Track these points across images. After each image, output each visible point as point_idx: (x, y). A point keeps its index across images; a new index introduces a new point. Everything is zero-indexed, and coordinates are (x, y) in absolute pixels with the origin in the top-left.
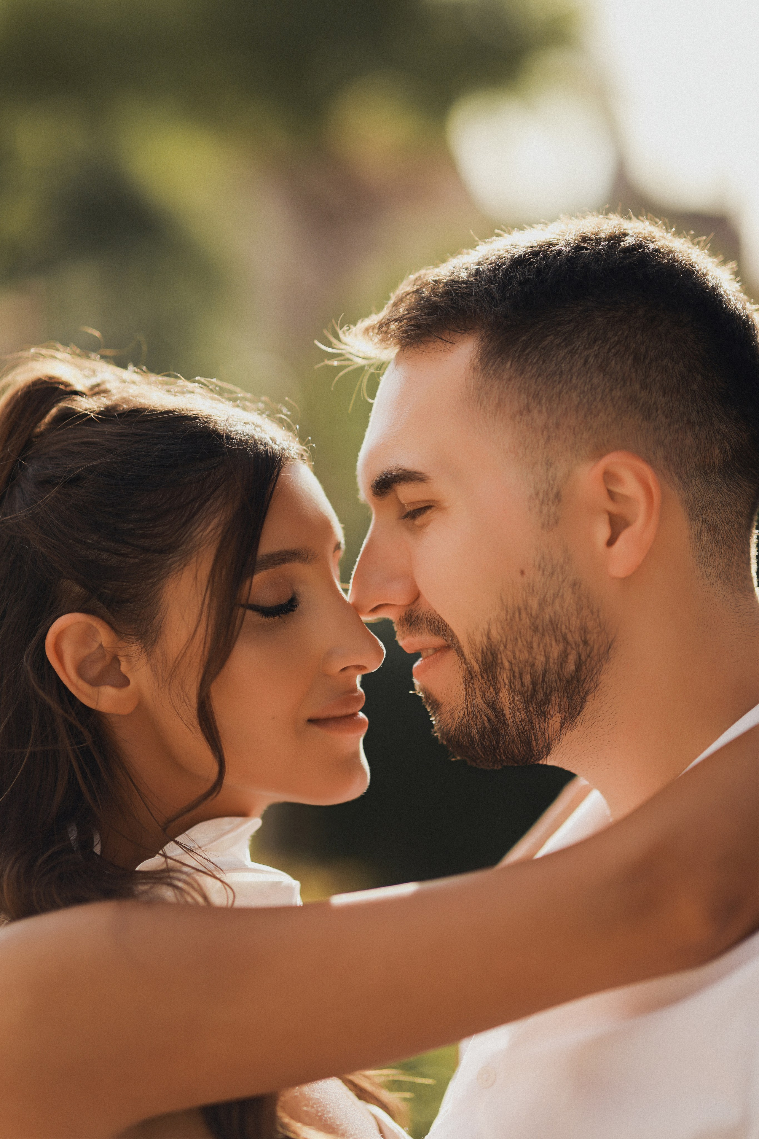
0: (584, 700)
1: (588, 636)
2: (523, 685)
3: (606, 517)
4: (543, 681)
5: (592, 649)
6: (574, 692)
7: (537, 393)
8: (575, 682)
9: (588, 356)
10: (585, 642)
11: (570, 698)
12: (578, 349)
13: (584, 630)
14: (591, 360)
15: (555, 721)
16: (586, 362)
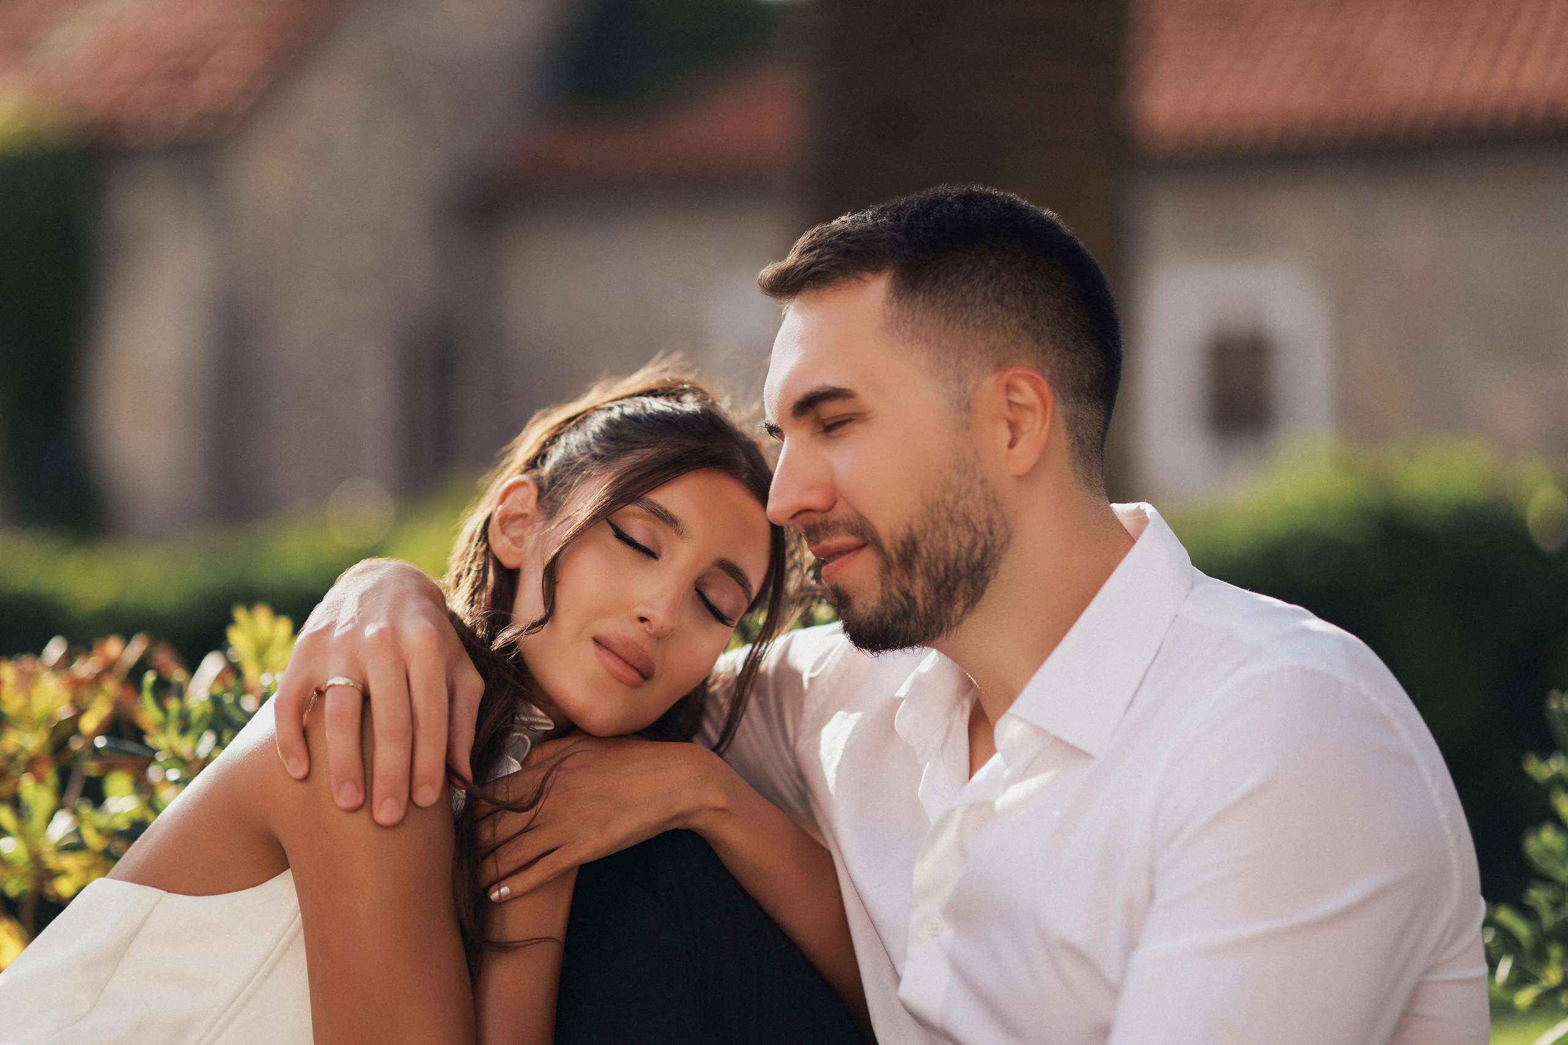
0: (984, 586)
1: (993, 527)
3: (1006, 424)
4: (954, 568)
6: (977, 578)
8: (980, 569)
9: (986, 291)
10: (991, 532)
11: (974, 585)
12: (978, 285)
14: (990, 294)
15: (960, 606)
16: (986, 295)
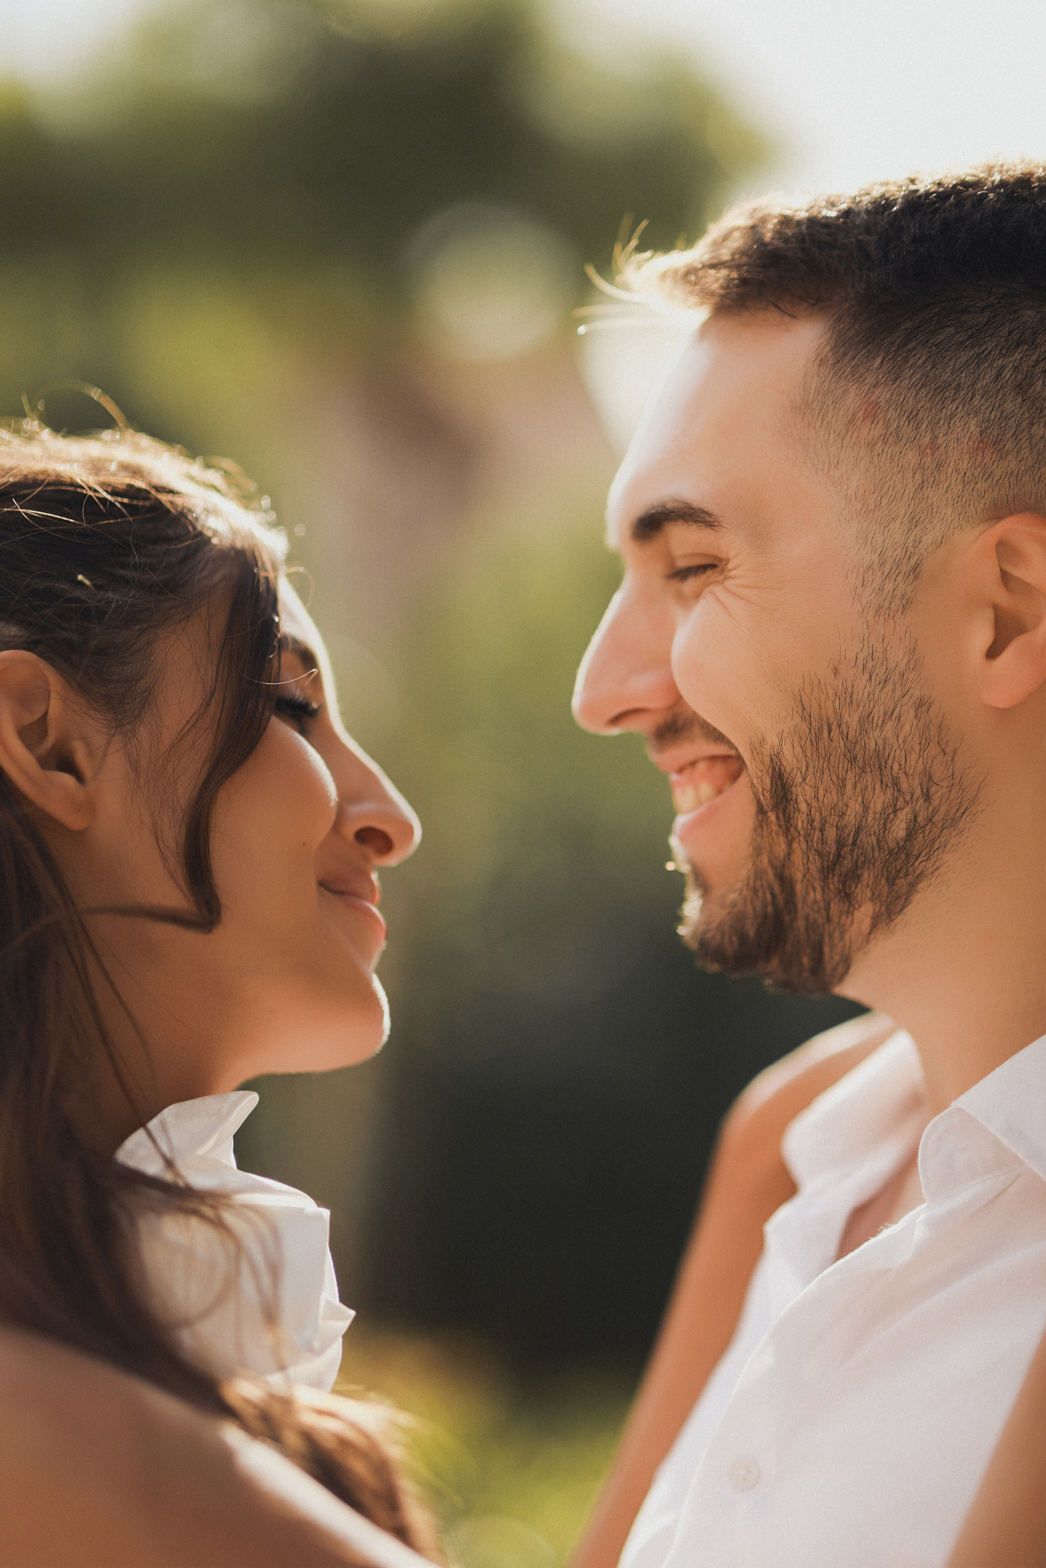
0: (912, 887)
1: (933, 789)
2: (823, 841)
3: (989, 614)
4: (854, 843)
5: (935, 811)
6: (898, 872)
7: (915, 412)
8: (903, 856)
9: (1003, 367)
10: (927, 797)
11: (891, 882)
12: (989, 354)
13: (928, 777)
14: (1007, 373)
15: (864, 914)
16: (999, 374)
